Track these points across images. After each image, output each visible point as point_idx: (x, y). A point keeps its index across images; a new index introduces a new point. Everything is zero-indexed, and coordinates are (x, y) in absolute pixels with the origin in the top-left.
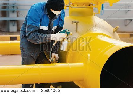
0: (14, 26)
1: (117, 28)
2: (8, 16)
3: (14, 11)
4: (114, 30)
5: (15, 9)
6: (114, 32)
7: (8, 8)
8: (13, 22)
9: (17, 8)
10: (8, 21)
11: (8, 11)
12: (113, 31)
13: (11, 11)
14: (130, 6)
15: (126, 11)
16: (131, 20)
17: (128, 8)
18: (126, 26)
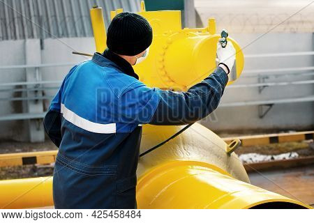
0: (38, 129)
1: (235, 143)
2: (27, 111)
3: (36, 101)
4: (228, 149)
5: (40, 96)
6: (229, 154)
7: (26, 95)
8: (37, 123)
9: (43, 94)
10: (27, 120)
11: (27, 101)
12: (226, 150)
13: (31, 100)
14: (267, 78)
15: (259, 87)
16: (271, 105)
17: (264, 82)
18: (261, 117)
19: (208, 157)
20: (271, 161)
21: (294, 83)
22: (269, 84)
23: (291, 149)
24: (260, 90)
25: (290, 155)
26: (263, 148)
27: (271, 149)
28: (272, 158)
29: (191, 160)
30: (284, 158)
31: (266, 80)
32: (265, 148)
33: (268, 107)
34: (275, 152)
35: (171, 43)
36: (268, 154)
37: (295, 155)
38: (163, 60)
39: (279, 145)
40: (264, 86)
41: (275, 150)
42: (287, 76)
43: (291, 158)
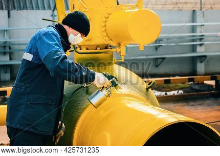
0: (6, 72)
1: (152, 82)
3: (5, 53)
4: (147, 86)
5: (7, 50)
6: (147, 89)
9: (10, 48)
13: (1, 52)
14: (162, 40)
15: (156, 46)
16: (164, 59)
17: (159, 43)
18: (157, 66)
19: (134, 91)
20: (165, 95)
21: (179, 44)
22: (163, 45)
23: (178, 88)
24: (157, 48)
25: (178, 92)
26: (159, 87)
27: (164, 88)
28: (166, 94)
29: (123, 93)
30: (174, 94)
31: (160, 42)
32: (160, 87)
33: (162, 60)
34: (167, 90)
35: (110, 14)
36: (162, 91)
37: (181, 92)
38: (105, 26)
39: (170, 85)
40: (159, 46)
41: (167, 88)
42: (175, 39)
43: (178, 94)
